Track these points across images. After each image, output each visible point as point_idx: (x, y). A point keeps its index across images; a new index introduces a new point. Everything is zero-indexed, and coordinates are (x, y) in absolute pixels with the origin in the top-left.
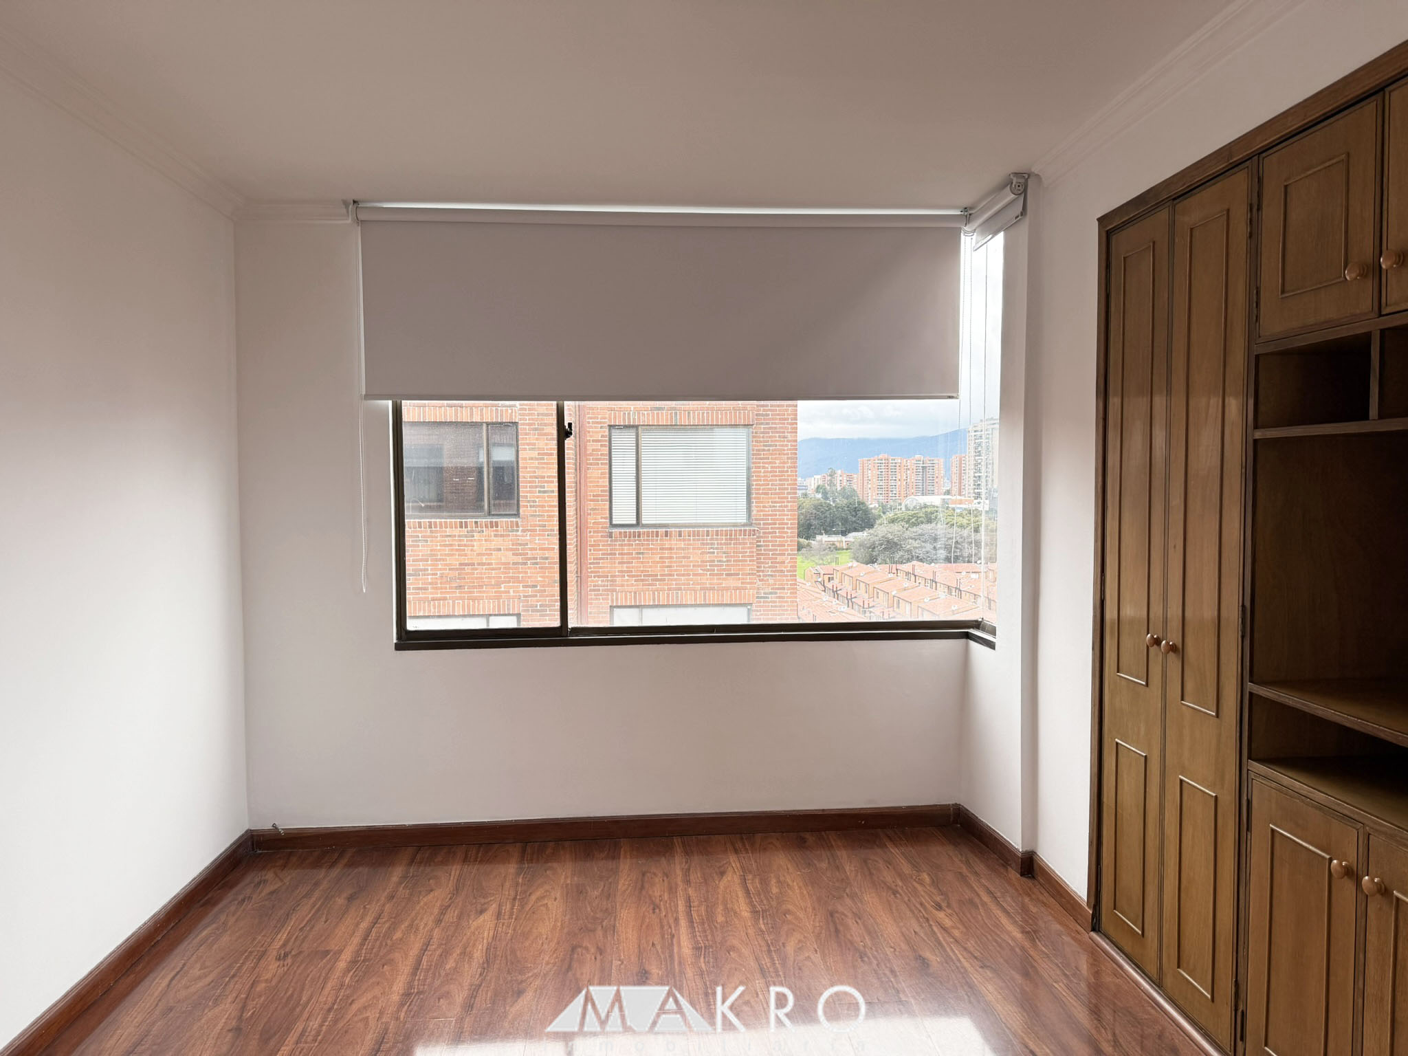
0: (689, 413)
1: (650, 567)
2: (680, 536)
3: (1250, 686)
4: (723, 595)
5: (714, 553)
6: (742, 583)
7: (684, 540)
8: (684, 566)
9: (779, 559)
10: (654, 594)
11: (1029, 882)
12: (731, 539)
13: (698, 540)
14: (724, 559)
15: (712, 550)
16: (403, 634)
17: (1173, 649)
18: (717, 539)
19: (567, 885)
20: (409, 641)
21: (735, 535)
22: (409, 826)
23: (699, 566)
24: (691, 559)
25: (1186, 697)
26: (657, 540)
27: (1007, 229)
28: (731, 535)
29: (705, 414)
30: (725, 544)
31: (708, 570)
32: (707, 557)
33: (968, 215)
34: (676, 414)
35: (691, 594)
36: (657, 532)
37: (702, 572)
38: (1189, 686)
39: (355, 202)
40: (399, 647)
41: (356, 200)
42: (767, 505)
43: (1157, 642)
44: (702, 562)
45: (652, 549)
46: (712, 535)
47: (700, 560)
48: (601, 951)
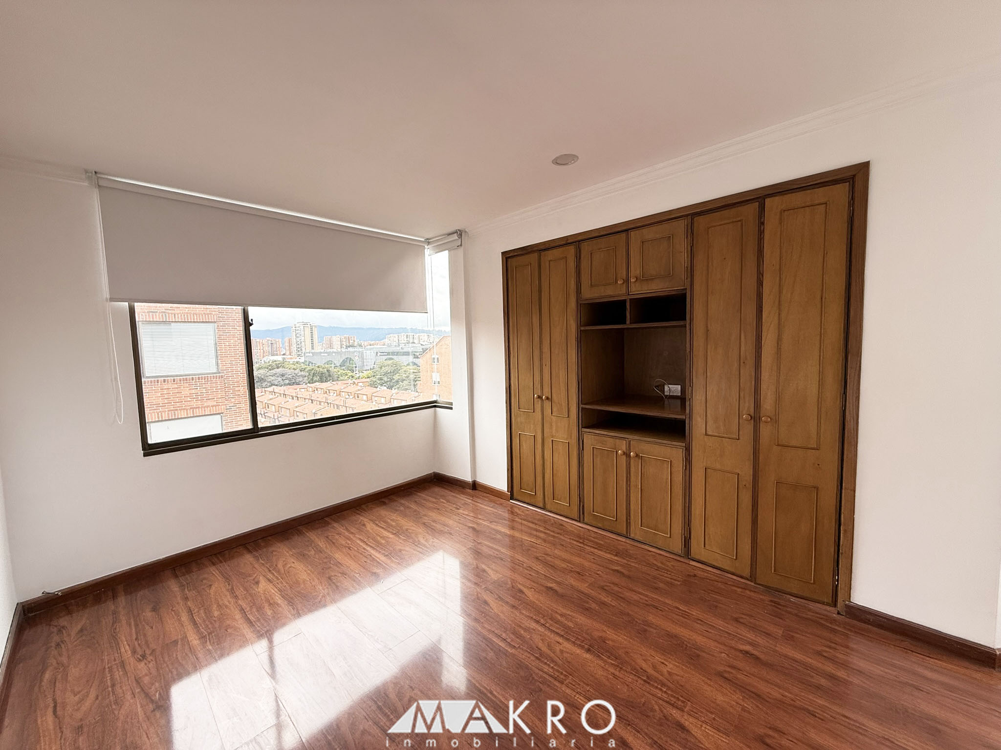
0: (175, 315)
1: (154, 400)
2: (174, 381)
3: (581, 406)
4: (205, 410)
5: (197, 389)
6: (217, 403)
7: (177, 383)
8: (177, 397)
9: (237, 389)
10: (158, 414)
11: (477, 491)
12: (208, 381)
13: (187, 383)
14: (204, 392)
15: (196, 387)
16: (147, 446)
17: (547, 398)
18: (199, 382)
19: (292, 555)
20: (150, 450)
21: (211, 379)
22: (163, 559)
23: (188, 397)
24: (183, 393)
25: (553, 413)
26: (158, 385)
27: (449, 250)
28: (208, 379)
29: (186, 316)
30: (205, 384)
31: (194, 398)
32: (193, 391)
33: (428, 241)
34: (166, 315)
35: (184, 412)
36: (158, 380)
37: (190, 400)
38: (555, 409)
39: (95, 172)
40: (145, 455)
41: (97, 171)
42: (227, 362)
43: (539, 397)
44: (190, 394)
45: (154, 390)
46: (196, 380)
47: (188, 393)
48: (344, 574)
